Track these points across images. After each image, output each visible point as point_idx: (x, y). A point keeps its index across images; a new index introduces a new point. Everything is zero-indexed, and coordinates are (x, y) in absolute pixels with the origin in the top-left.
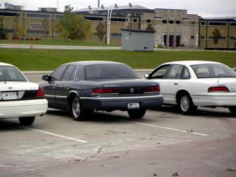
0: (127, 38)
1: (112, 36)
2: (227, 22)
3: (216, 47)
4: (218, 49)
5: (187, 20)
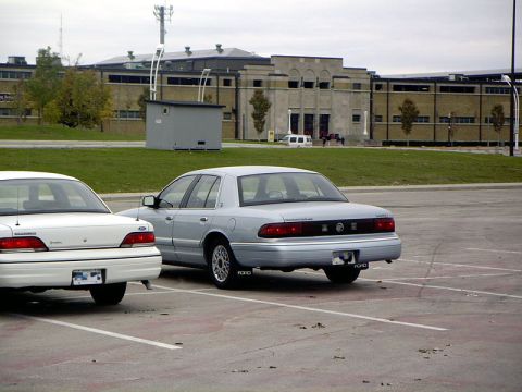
0: (159, 121)
2: (432, 85)
3: (408, 138)
4: (413, 144)
5: (344, 81)
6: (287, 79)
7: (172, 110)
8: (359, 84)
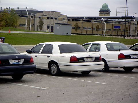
2: (81, 20)
5: (61, 18)
6: (47, 17)
8: (64, 19)
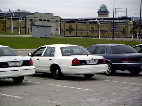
1: (14, 29)
2: (76, 21)
4: (71, 36)
5: (54, 20)
6: (39, 19)
7: (39, 28)
8: (58, 21)
